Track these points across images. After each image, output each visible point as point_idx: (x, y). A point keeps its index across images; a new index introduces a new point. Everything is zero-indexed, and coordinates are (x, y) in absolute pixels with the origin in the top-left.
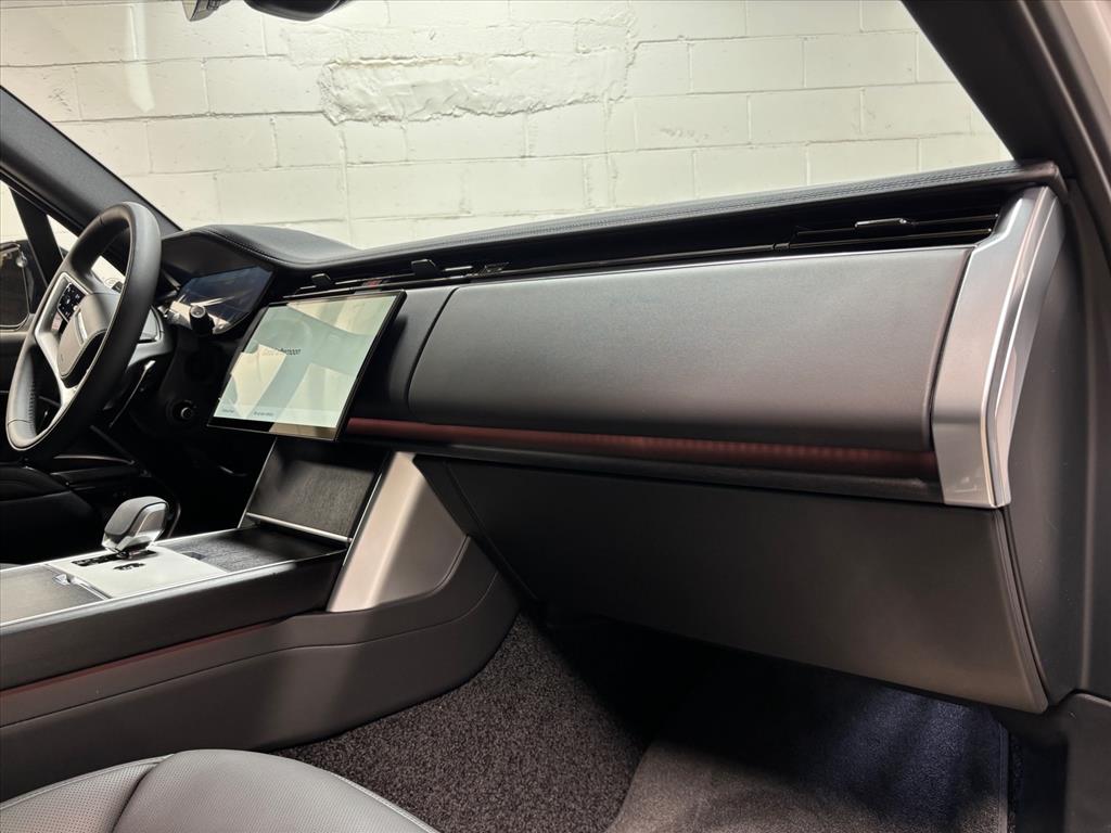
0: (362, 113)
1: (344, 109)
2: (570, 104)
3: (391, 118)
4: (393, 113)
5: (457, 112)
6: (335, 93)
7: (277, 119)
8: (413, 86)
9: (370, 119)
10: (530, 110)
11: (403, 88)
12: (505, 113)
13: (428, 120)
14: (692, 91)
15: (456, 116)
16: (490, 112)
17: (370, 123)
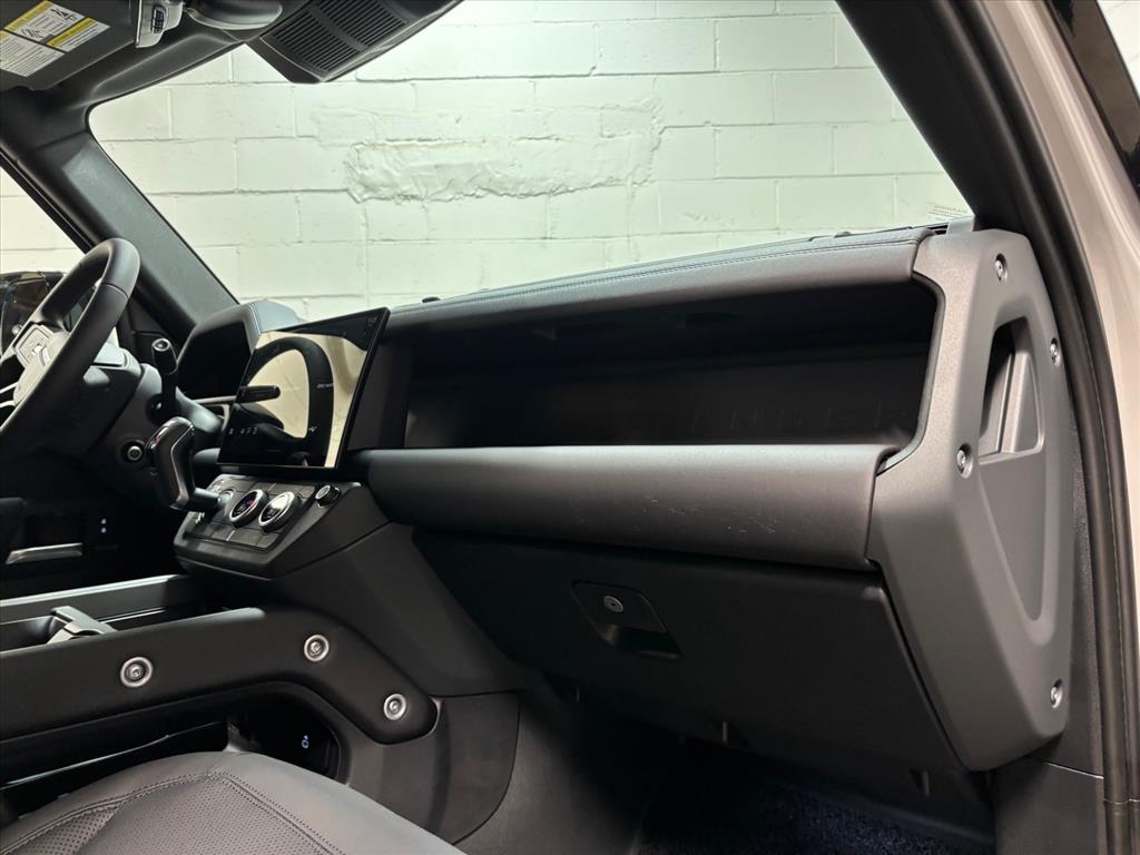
0: (385, 192)
1: (368, 187)
2: (593, 187)
3: (413, 197)
4: (415, 192)
5: (479, 193)
6: (360, 172)
7: (301, 197)
8: (436, 167)
9: (393, 198)
10: (552, 193)
11: (426, 168)
12: (527, 195)
13: (451, 200)
14: (717, 175)
15: (478, 197)
16: (513, 193)
17: (393, 202)
